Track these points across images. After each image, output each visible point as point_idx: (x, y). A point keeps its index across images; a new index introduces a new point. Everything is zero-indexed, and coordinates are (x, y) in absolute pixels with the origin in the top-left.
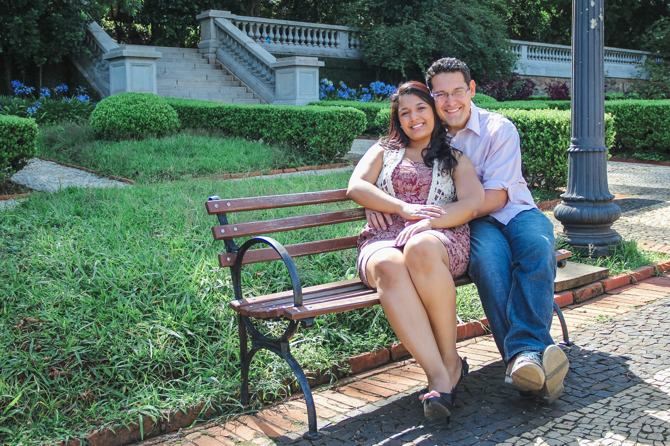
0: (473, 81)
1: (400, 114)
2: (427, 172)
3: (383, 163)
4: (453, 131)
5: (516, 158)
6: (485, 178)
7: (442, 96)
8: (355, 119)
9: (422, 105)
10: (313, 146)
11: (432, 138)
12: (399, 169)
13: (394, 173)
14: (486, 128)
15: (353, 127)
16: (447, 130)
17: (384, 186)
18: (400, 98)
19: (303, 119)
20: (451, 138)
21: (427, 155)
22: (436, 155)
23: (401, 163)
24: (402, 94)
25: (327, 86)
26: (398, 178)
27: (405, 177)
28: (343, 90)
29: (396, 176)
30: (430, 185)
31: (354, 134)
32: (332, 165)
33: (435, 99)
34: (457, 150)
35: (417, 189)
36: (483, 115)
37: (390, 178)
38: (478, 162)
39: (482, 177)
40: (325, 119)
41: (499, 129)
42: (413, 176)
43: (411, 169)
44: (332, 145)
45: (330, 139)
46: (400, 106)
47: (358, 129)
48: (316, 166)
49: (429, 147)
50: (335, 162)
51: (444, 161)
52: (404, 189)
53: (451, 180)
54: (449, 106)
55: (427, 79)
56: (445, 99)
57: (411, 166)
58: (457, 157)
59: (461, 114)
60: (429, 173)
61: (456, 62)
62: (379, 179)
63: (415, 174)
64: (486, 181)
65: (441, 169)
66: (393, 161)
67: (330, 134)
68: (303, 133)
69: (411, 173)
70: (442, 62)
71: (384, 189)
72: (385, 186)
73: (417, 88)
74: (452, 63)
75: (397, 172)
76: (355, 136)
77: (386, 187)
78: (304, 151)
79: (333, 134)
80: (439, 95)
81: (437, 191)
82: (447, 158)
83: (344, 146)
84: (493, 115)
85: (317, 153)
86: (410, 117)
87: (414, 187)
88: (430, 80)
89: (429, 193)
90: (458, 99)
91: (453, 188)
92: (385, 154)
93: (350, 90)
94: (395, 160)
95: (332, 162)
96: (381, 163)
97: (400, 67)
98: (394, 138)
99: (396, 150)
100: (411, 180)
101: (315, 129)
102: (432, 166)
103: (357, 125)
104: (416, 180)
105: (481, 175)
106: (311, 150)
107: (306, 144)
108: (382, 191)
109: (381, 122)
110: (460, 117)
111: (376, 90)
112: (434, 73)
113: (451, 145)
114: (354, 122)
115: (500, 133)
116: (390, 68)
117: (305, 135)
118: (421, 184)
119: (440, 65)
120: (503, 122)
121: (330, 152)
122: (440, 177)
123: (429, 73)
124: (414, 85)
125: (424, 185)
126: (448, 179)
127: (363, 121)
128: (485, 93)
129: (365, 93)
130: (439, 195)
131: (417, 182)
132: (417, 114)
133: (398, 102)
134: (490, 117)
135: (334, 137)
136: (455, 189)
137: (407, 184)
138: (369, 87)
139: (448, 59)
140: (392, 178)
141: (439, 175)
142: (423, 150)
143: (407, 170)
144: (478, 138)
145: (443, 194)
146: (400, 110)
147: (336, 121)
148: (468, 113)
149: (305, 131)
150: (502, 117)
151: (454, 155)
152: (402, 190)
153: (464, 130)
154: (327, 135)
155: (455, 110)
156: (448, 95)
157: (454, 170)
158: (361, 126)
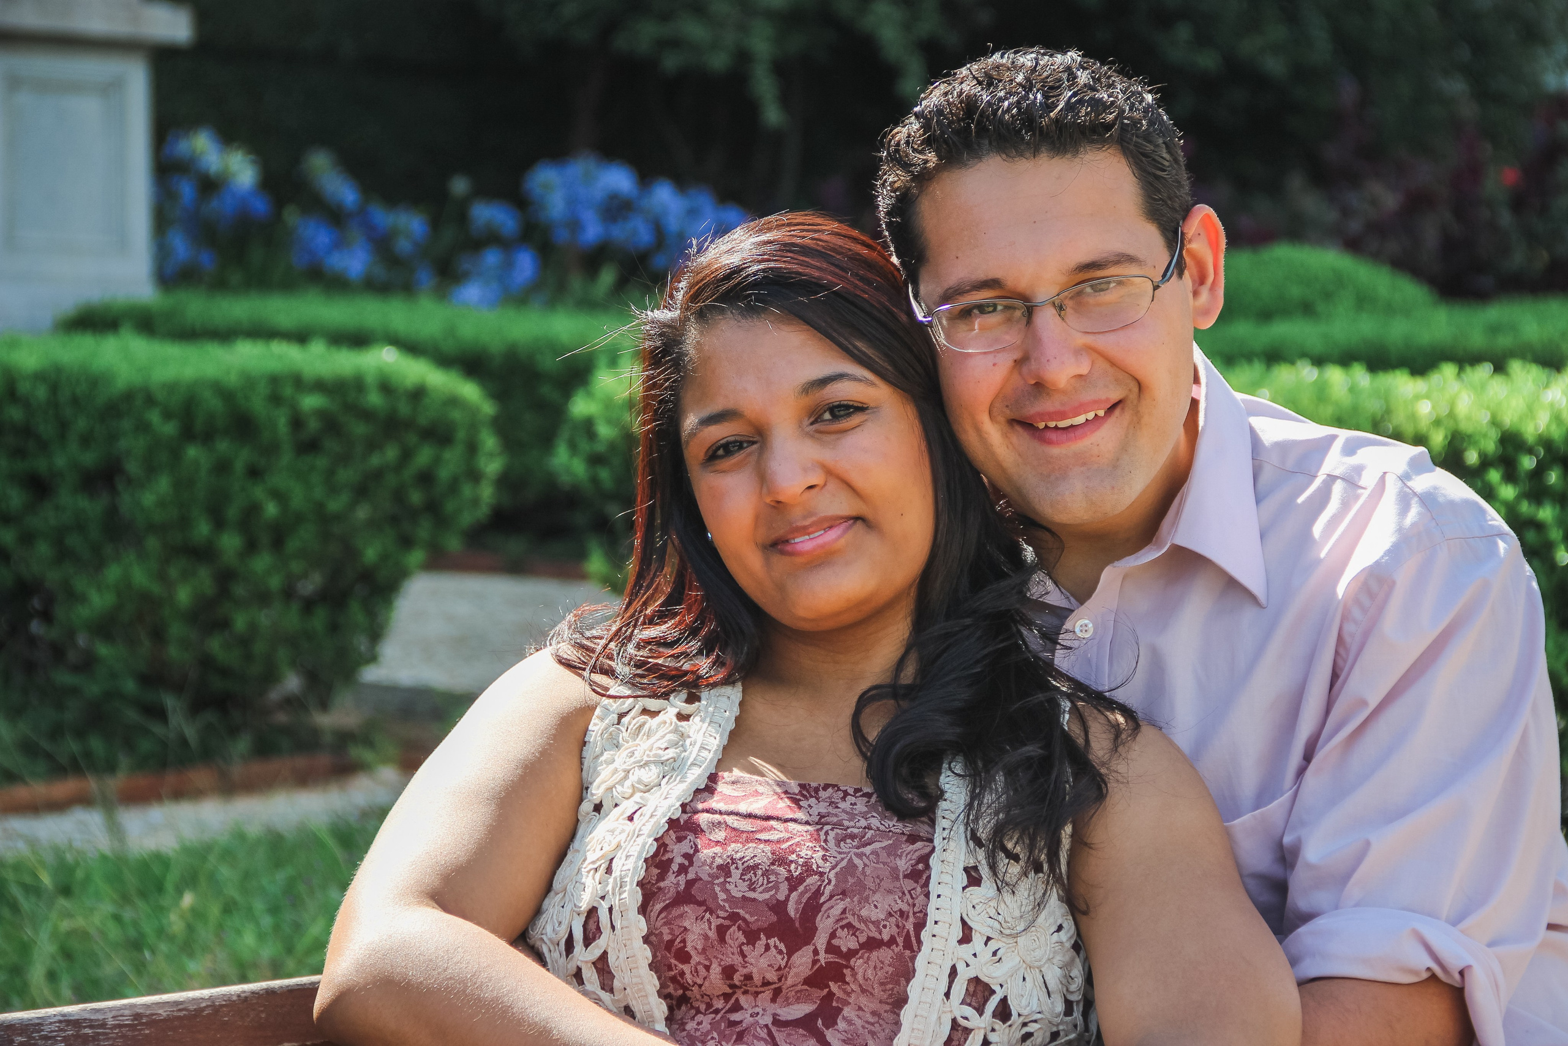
0: (1204, 212)
1: (694, 453)
2: (892, 851)
3: (583, 789)
4: (1073, 562)
5: (1521, 754)
6: (1300, 898)
7: (993, 319)
8: (412, 438)
9: (844, 391)
10: (104, 628)
11: (922, 619)
12: (696, 829)
13: (658, 862)
14: (1304, 539)
15: (399, 496)
16: (1029, 553)
17: (584, 956)
18: (693, 334)
19: (26, 431)
20: (1062, 614)
21: (888, 738)
22: (951, 732)
23: (709, 787)
24: (701, 315)
25: (210, 185)
26: (685, 897)
27: (738, 887)
28: (335, 216)
29: (673, 882)
30: (912, 944)
31: (407, 542)
32: (237, 770)
33: (940, 338)
34: (1102, 701)
35: (818, 978)
36: (1283, 447)
37: (632, 896)
38: (1249, 781)
39: (1281, 888)
40: (188, 433)
41: (1395, 552)
42: (794, 883)
43: (778, 831)
44: (240, 622)
45: (226, 578)
46: (688, 397)
47: (433, 508)
48: (115, 783)
49: (909, 675)
50: (264, 749)
51: (1009, 773)
52: (728, 972)
53: (1055, 909)
54: (1040, 387)
55: (884, 202)
56: (1012, 337)
57: (783, 807)
58: (1099, 745)
59: (1124, 447)
60: (903, 865)
61: (1083, 77)
62: (552, 905)
63: (807, 866)
64: (1307, 917)
65: (983, 834)
66: (650, 775)
67: (230, 543)
68: (27, 539)
69: (780, 860)
70: (989, 81)
71: (590, 975)
72: (595, 952)
73: (813, 269)
74: (1052, 89)
75: (677, 852)
76: (416, 556)
77: (602, 964)
78: (30, 667)
79: (251, 547)
80: (966, 314)
81: (960, 988)
82: (1032, 750)
83: (334, 628)
84: (1350, 449)
85: (130, 686)
86: (763, 478)
87: (802, 962)
88: (904, 203)
89: (901, 1001)
90: (1101, 342)
91: (1077, 972)
92: (596, 726)
93: (384, 218)
94: (672, 768)
95: (242, 744)
96: (568, 782)
97: (743, 57)
98: (662, 616)
99: (678, 703)
100: (779, 907)
101: (112, 511)
102: (928, 814)
103: (426, 478)
104: (812, 907)
105: (1277, 871)
106: (87, 664)
107: (47, 616)
108: (569, 993)
109: (596, 460)
110: (1115, 464)
111: (575, 225)
112: (932, 157)
113: (1061, 660)
114: (407, 455)
115: (1403, 578)
116: (671, 62)
117: (43, 549)
118: (847, 942)
119: (970, 105)
120: (1428, 500)
121: (225, 672)
122: (987, 888)
123: (899, 161)
124: (787, 247)
125: (872, 944)
126: (1039, 905)
127: (472, 448)
128: (1353, 245)
129: (492, 238)
130: (980, 1023)
131: (824, 924)
132: (812, 451)
133: (677, 364)
134: (1334, 462)
135: (262, 563)
136: (1089, 980)
137: (752, 937)
138: (520, 201)
139: (1027, 59)
140: (649, 891)
141: (973, 878)
142: (863, 701)
143: (750, 837)
144: (1248, 615)
145: (1003, 1012)
146: (690, 421)
147: (272, 449)
148: (1178, 433)
149: (47, 517)
150: (1415, 467)
151: (1076, 731)
152: (715, 979)
153: (1149, 555)
154: (203, 553)
155: (1080, 419)
156: (1030, 311)
157: (1080, 842)
158: (454, 487)
